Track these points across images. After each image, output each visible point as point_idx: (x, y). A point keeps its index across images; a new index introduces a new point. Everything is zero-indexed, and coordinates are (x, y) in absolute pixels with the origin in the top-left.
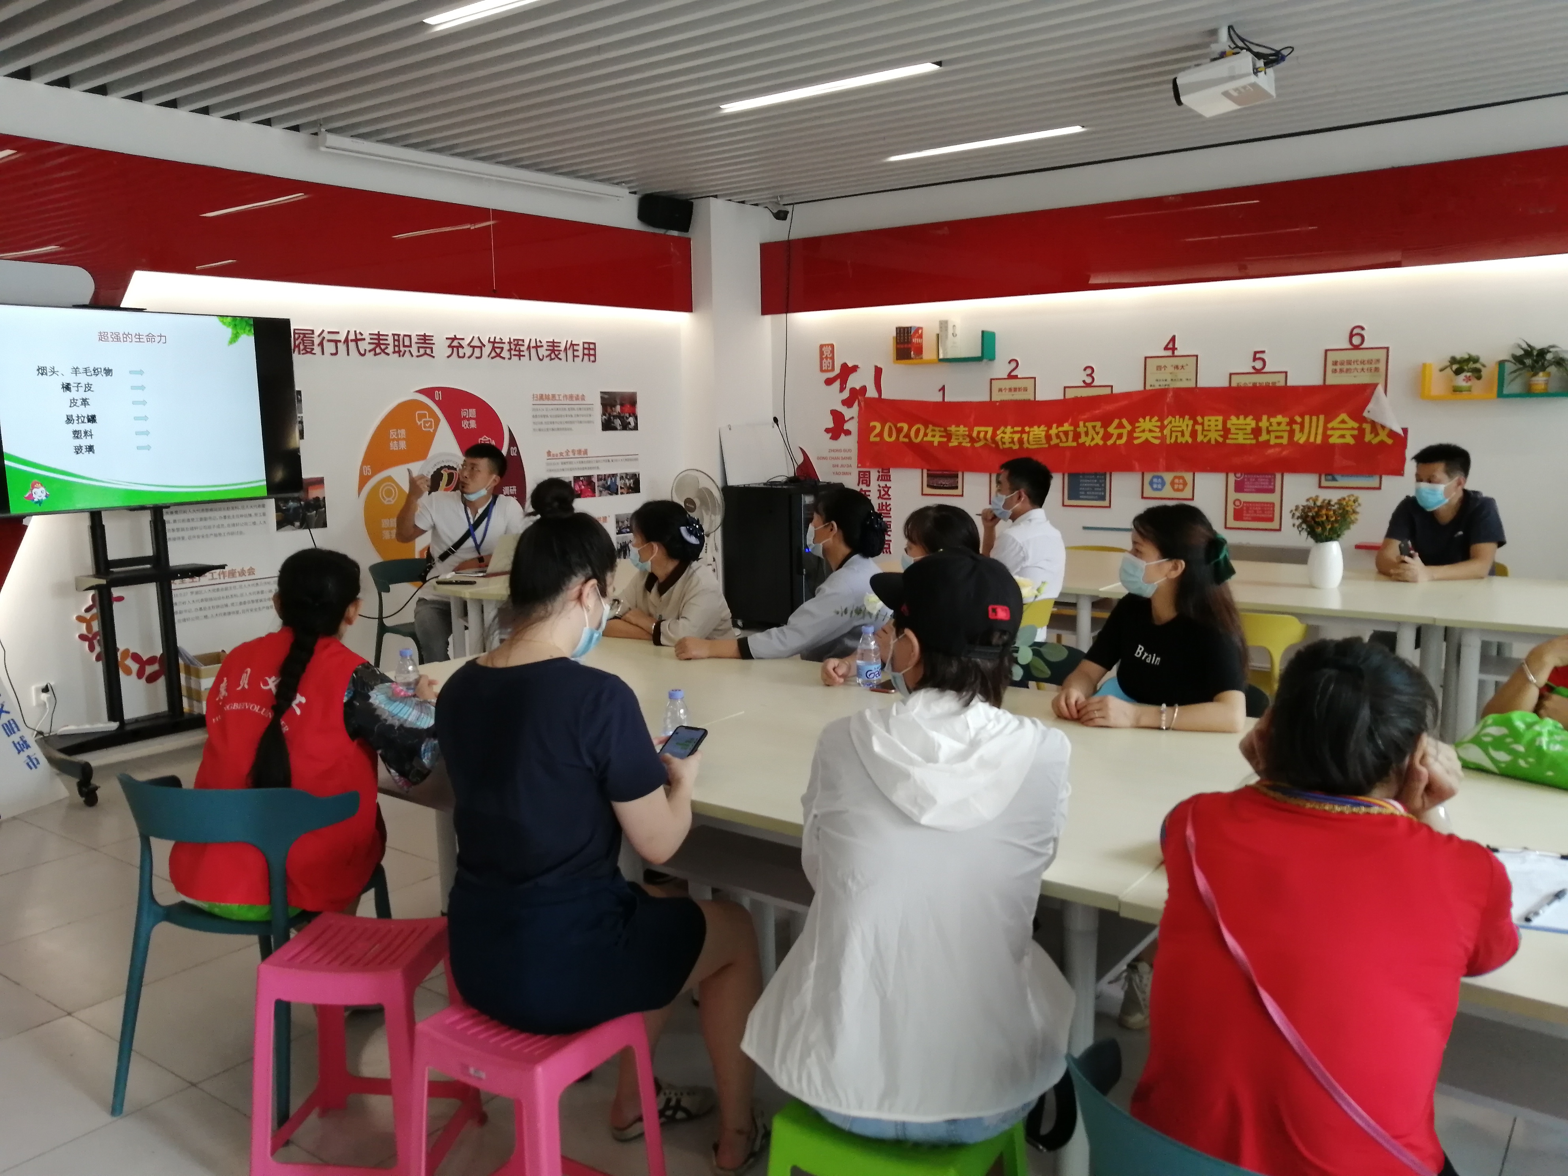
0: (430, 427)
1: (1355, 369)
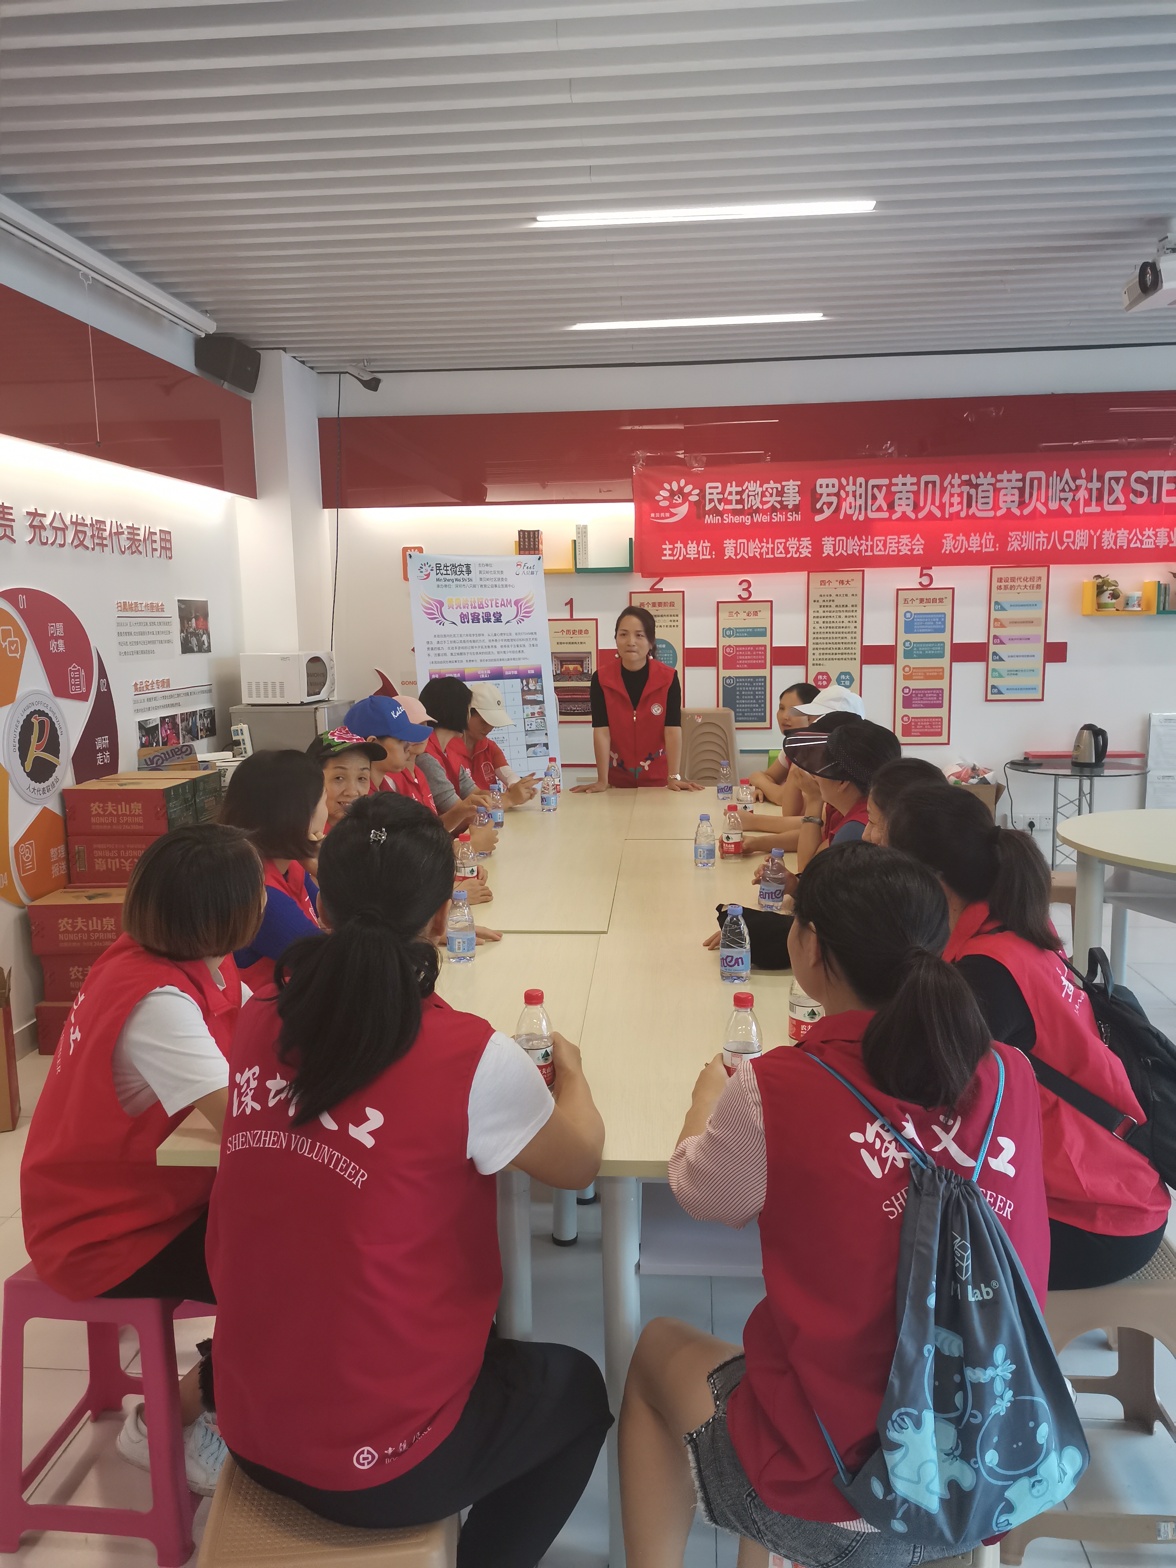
0: (16, 651)
1: (1019, 586)
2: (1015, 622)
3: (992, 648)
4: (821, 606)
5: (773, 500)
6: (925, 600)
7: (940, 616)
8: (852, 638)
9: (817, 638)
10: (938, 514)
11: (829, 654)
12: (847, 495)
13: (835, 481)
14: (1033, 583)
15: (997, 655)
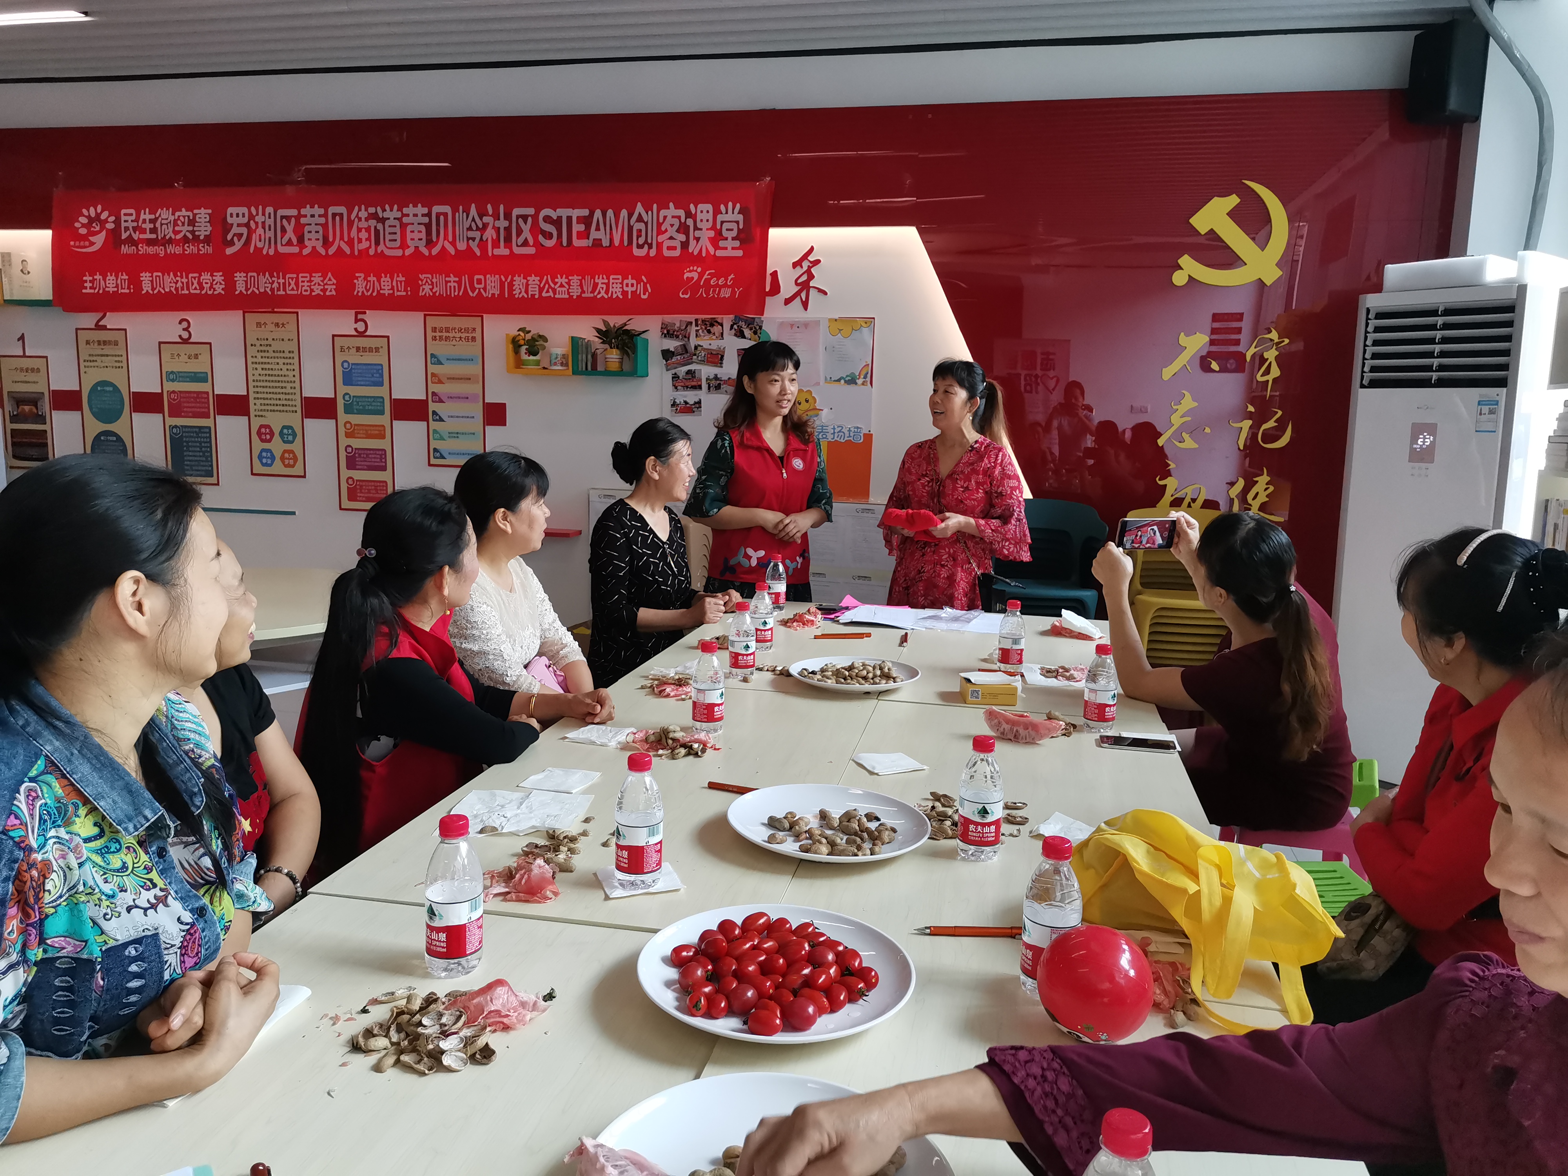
1: (454, 337)
2: (452, 379)
3: (432, 407)
4: (258, 351)
5: (185, 229)
6: (361, 349)
7: (377, 367)
8: (291, 388)
9: (257, 387)
10: (347, 250)
11: (270, 405)
12: (257, 227)
13: (245, 210)
14: (468, 335)
15: (437, 414)
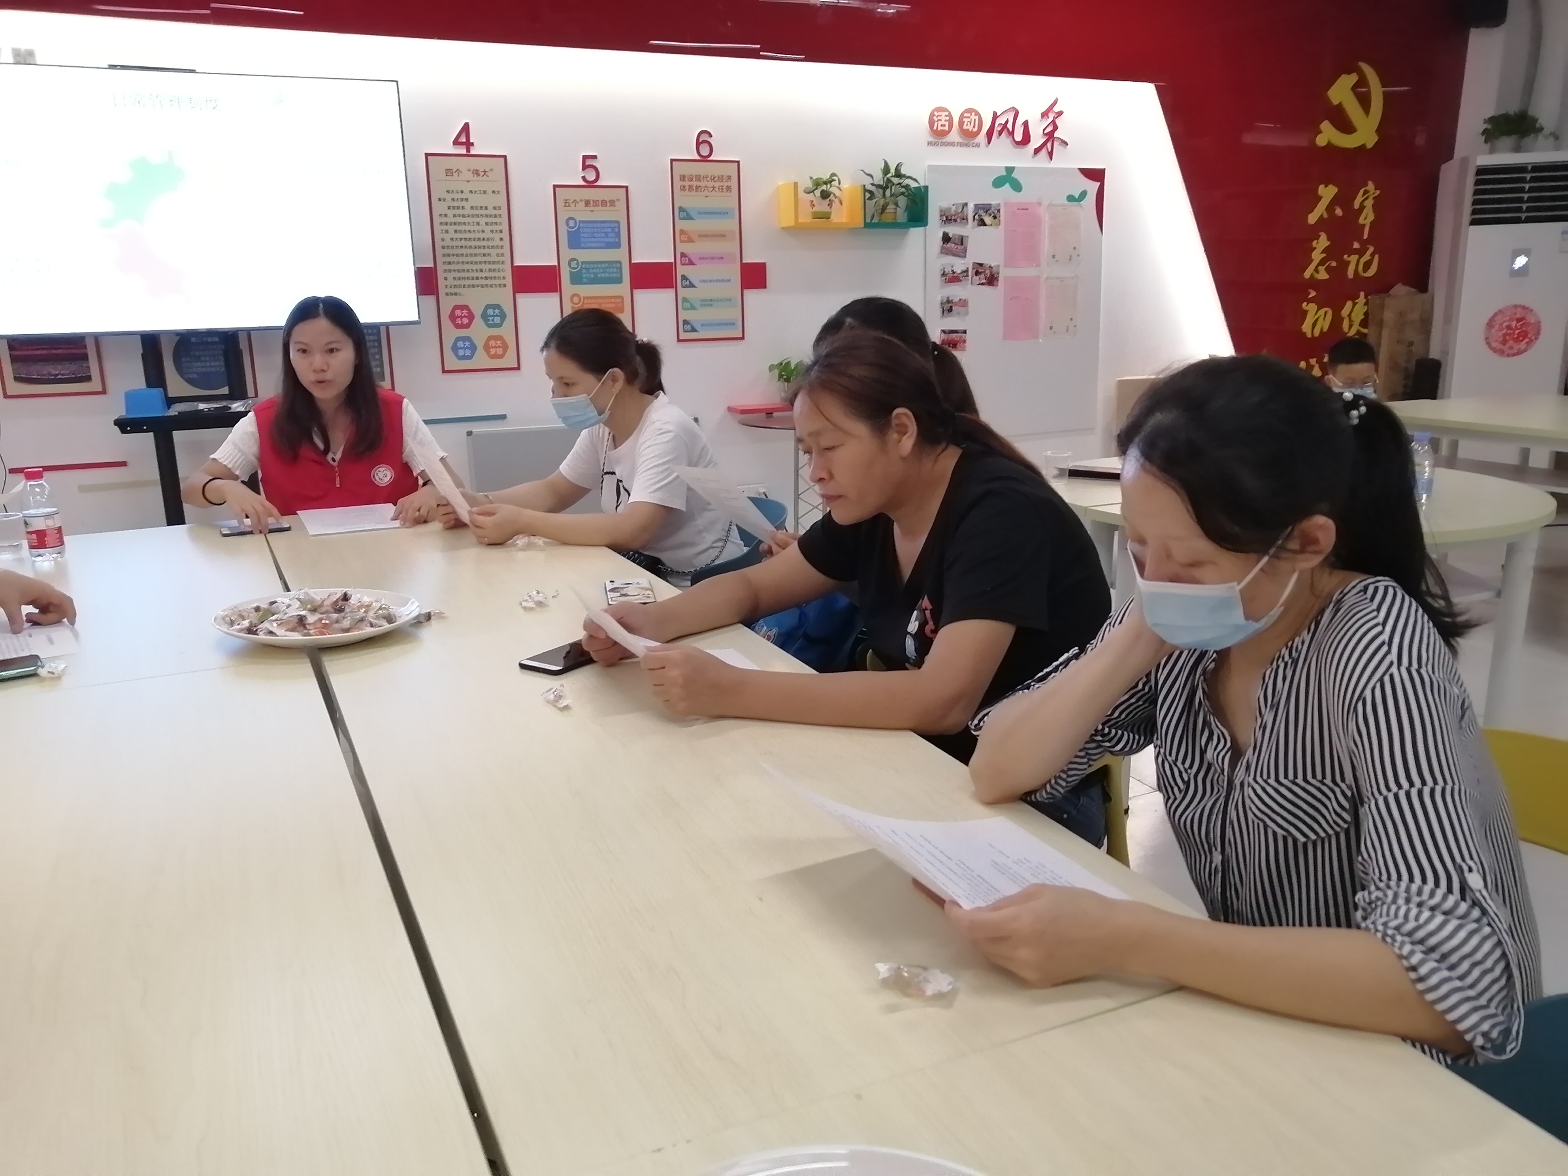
1: (706, 187)
2: (705, 236)
3: (681, 270)
4: (449, 208)
6: (592, 203)
7: (613, 225)
8: (498, 255)
9: (449, 255)
11: (468, 278)
14: (722, 184)
15: (687, 279)
